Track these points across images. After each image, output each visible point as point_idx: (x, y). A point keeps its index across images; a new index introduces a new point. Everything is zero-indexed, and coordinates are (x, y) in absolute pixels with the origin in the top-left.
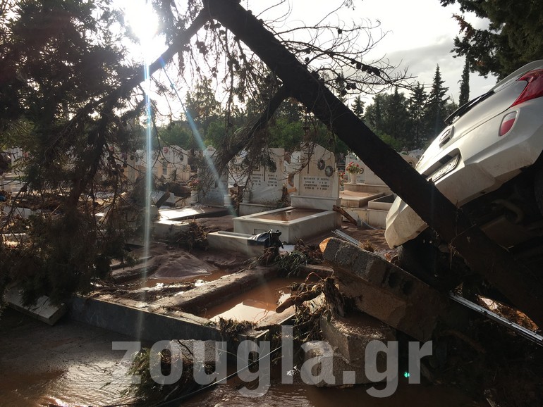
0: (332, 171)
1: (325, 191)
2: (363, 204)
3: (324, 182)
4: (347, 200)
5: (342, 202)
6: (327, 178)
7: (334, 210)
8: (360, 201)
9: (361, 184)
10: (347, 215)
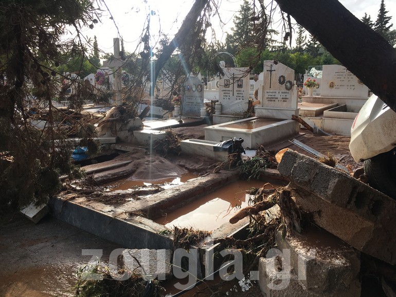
0: (292, 85)
1: (285, 103)
2: (319, 113)
3: (284, 94)
4: (305, 110)
5: (300, 112)
6: (287, 91)
7: (293, 119)
8: (317, 111)
9: (317, 96)
10: (304, 123)
